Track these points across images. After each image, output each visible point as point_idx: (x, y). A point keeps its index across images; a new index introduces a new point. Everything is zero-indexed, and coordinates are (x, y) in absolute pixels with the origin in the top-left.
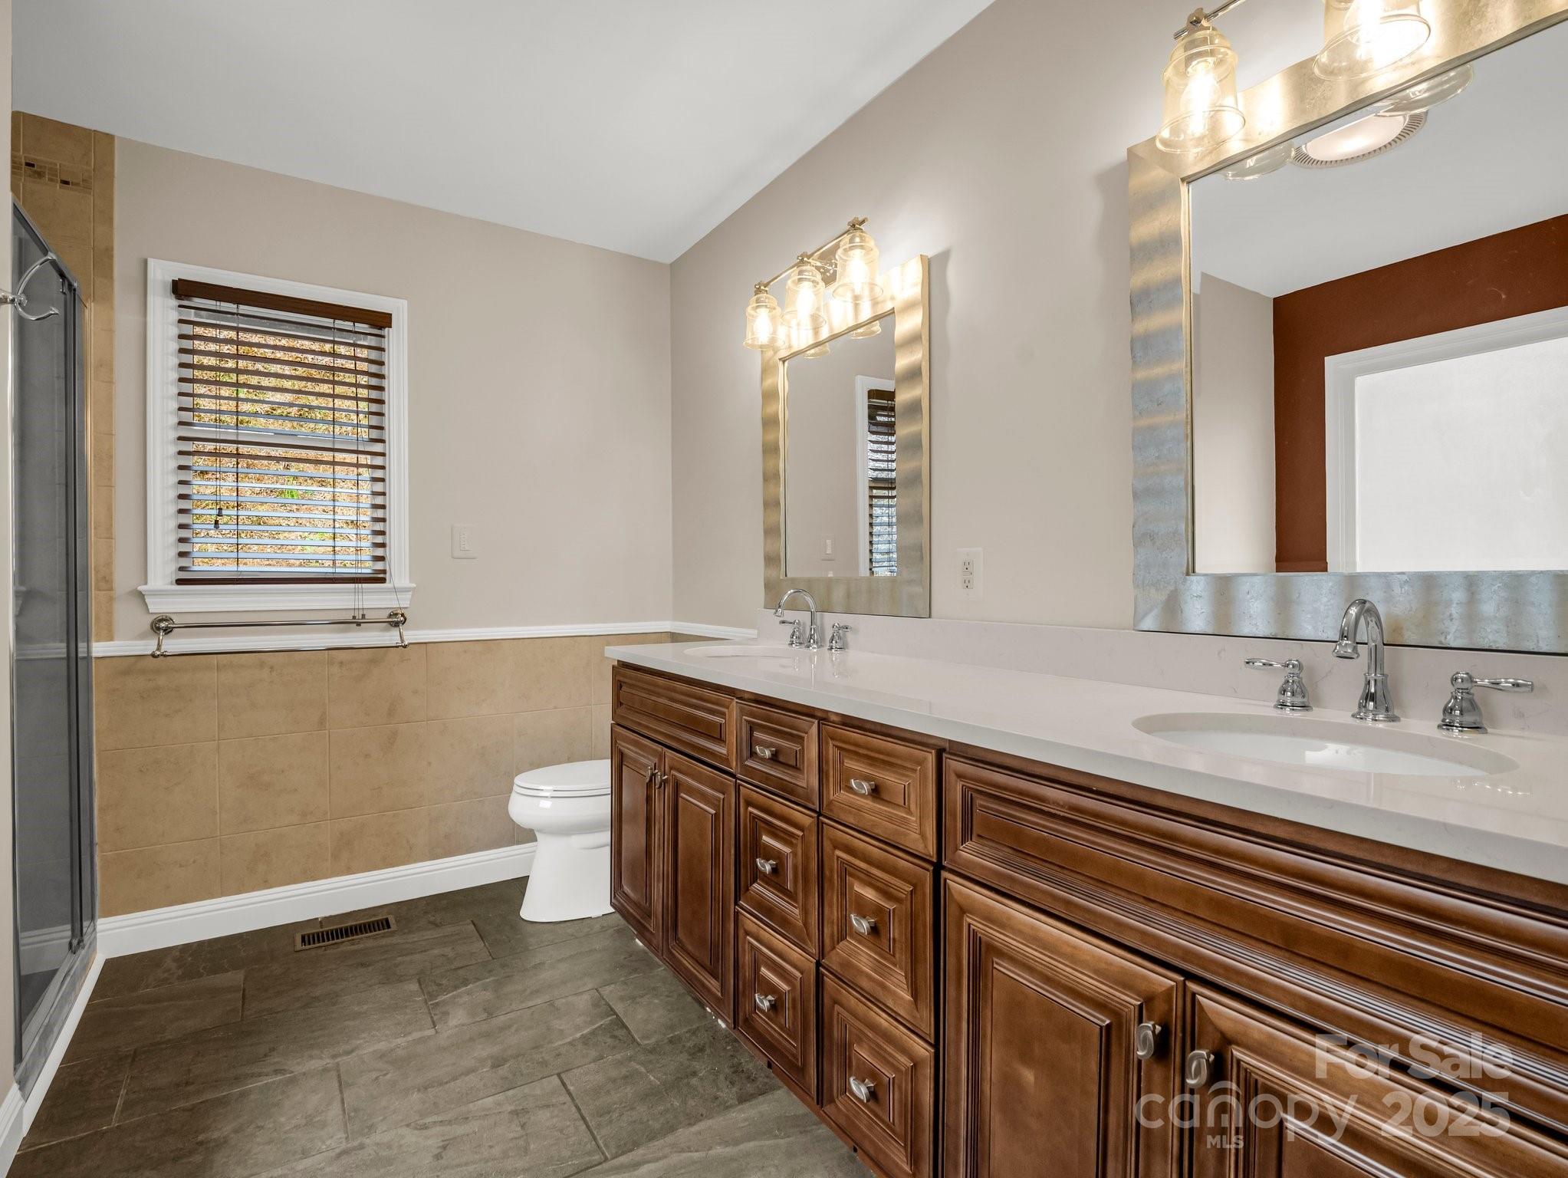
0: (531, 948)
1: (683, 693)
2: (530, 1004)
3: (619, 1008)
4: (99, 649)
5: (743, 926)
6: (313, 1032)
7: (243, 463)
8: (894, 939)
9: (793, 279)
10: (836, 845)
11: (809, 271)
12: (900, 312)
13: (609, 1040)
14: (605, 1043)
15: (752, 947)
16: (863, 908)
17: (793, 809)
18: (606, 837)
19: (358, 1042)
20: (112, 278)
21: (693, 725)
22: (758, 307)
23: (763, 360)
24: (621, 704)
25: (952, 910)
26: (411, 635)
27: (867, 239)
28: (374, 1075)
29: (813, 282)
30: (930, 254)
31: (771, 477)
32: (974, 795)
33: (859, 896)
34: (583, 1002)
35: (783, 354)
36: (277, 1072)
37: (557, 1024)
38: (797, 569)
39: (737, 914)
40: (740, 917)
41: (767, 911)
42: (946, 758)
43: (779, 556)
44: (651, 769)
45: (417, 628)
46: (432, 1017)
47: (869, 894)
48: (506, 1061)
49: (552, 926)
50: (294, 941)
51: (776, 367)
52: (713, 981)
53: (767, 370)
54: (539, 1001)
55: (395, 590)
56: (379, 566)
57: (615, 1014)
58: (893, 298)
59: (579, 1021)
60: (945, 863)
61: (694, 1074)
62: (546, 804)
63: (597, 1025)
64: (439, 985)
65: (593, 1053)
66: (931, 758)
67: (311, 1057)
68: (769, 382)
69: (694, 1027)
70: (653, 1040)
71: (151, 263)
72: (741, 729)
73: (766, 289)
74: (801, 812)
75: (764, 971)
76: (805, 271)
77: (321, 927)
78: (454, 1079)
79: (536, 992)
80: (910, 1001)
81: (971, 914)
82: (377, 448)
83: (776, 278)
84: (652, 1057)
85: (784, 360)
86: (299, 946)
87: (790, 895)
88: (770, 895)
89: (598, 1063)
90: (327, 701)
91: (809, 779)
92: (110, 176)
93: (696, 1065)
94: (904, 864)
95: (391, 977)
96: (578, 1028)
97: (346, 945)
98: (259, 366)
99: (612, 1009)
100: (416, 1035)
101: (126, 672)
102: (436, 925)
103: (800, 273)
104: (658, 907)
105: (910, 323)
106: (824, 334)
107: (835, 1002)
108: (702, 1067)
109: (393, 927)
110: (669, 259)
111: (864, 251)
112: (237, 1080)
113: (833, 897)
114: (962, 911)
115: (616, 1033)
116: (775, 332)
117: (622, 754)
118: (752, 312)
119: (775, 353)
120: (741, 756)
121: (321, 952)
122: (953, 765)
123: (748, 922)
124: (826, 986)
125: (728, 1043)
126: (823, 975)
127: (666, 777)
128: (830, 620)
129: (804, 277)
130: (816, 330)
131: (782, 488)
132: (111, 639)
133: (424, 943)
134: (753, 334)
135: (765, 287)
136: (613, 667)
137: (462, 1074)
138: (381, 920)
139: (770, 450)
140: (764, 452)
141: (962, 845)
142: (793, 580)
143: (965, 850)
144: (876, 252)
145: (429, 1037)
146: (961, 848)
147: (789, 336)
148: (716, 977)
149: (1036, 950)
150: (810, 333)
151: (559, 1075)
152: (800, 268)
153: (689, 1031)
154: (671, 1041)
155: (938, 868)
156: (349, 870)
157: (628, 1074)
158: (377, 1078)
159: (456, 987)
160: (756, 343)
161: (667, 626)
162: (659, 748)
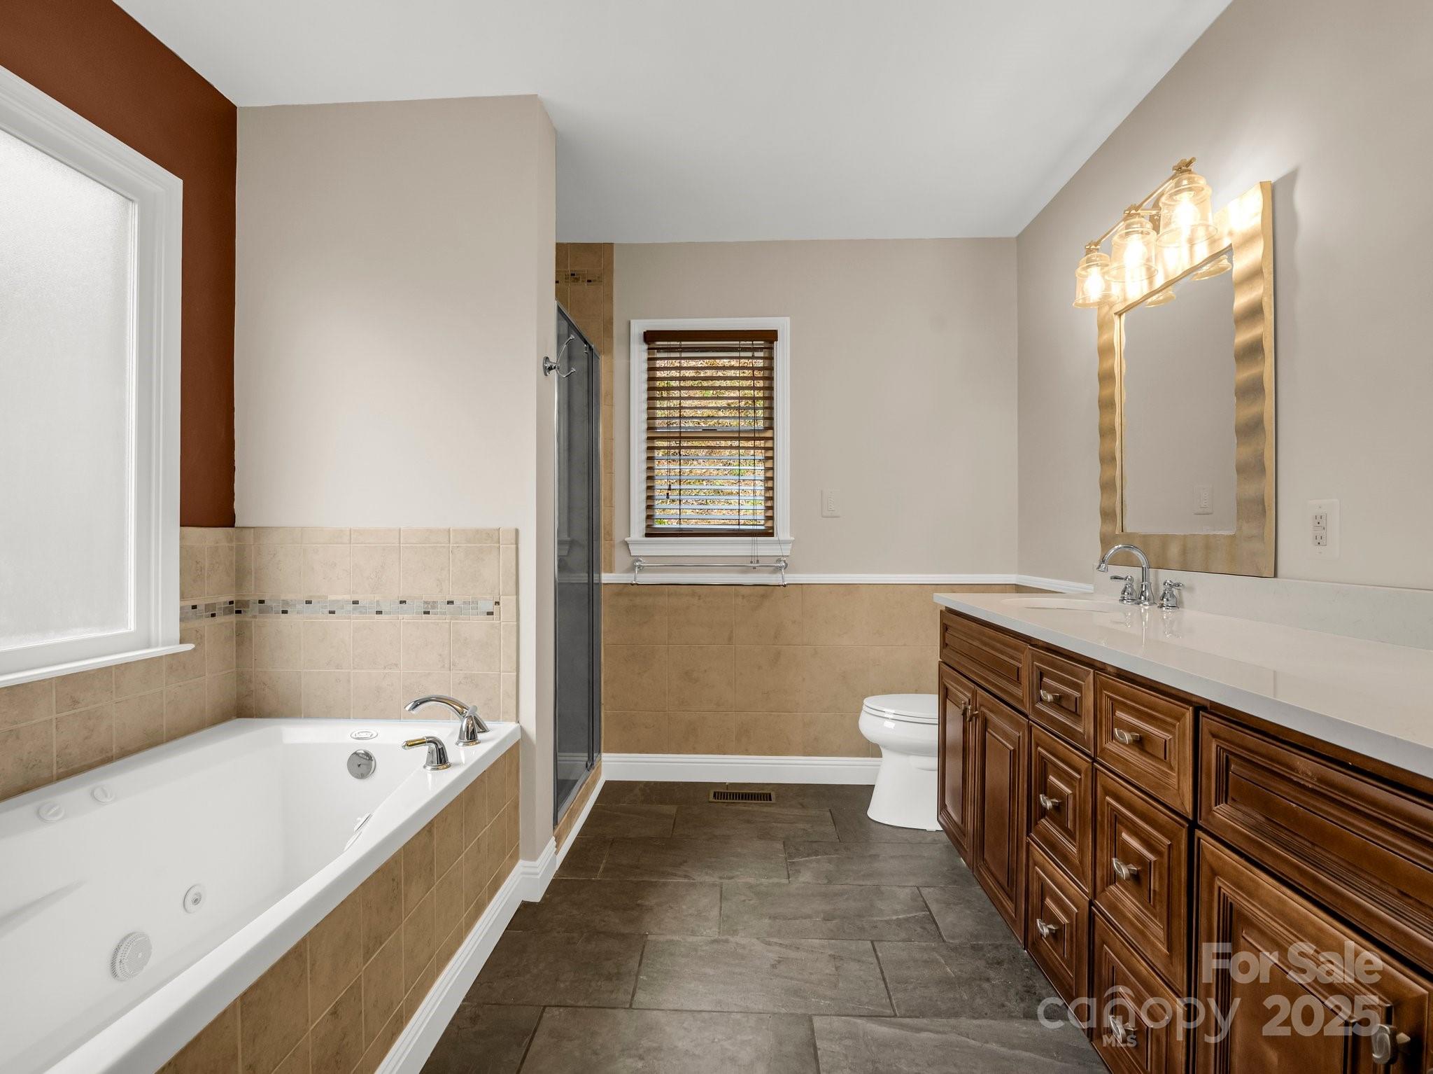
0: (871, 841)
1: (990, 638)
2: (861, 883)
3: (934, 908)
4: (606, 578)
5: (1032, 856)
6: (710, 857)
7: (683, 452)
8: (1154, 891)
9: (1120, 233)
10: (1107, 792)
11: (1137, 223)
12: (1238, 248)
13: (919, 930)
14: (915, 930)
15: (1040, 878)
16: (1127, 855)
17: (1073, 752)
18: (933, 762)
19: (737, 873)
20: (612, 337)
21: (998, 668)
22: (1089, 267)
23: (1099, 315)
24: (947, 645)
25: (1205, 870)
26: (790, 578)
27: (1196, 179)
28: (743, 898)
29: (1142, 233)
30: (1272, 178)
31: (1107, 432)
32: (1230, 756)
33: (1125, 843)
34: (904, 894)
35: (1119, 308)
36: (686, 877)
37: (880, 905)
38: (1134, 524)
39: (1028, 844)
40: (1030, 847)
41: (1053, 846)
42: (1203, 716)
43: (1114, 512)
44: (965, 704)
45: (795, 571)
46: (788, 871)
47: (1134, 843)
48: (834, 918)
49: (891, 829)
50: (709, 795)
51: (1112, 322)
52: (1009, 903)
53: (1104, 325)
54: (868, 883)
55: (779, 542)
56: (769, 524)
57: (930, 911)
58: (1231, 234)
59: (898, 907)
60: (1200, 822)
61: (988, 980)
62: (890, 725)
63: (911, 915)
64: (797, 850)
65: (903, 935)
66: (1189, 715)
67: (707, 874)
68: (1105, 337)
69: (998, 943)
70: (957, 941)
71: (633, 322)
72: (1032, 673)
73: (1098, 247)
74: (1079, 756)
75: (1048, 901)
76: (1133, 224)
77: (727, 789)
78: (795, 918)
79: (868, 876)
80: (1166, 954)
81: (1221, 877)
82: (768, 434)
83: (1108, 233)
84: (953, 954)
85: (1119, 314)
86: (711, 798)
87: (1071, 835)
88: (1055, 831)
89: (906, 943)
90: (734, 623)
91: (1085, 727)
92: (611, 272)
93: (992, 974)
94: (1163, 817)
95: (765, 835)
96: (896, 912)
97: (741, 806)
98: (720, 374)
99: (927, 907)
100: (776, 880)
101: (619, 594)
102: (803, 806)
103: (1128, 227)
104: (970, 827)
105: (1252, 257)
106: (1159, 281)
107: (1104, 942)
108: (997, 977)
109: (774, 801)
110: (1014, 232)
111: (1192, 193)
112: (664, 874)
113: (1104, 841)
114: (1214, 873)
115: (928, 926)
116: (1108, 287)
117: (947, 689)
118: (1083, 273)
119: (1111, 308)
120: (1033, 698)
121: (724, 806)
122: (1207, 723)
123: (1036, 853)
124: (1097, 927)
125: (1026, 966)
126: (1095, 914)
127: (977, 712)
128: (1166, 576)
129: (1130, 230)
130: (1151, 278)
131: (1118, 443)
132: (611, 572)
133: (792, 817)
134: (1083, 293)
135: (1096, 246)
136: (941, 611)
137: (802, 917)
138: (767, 794)
139: (1107, 405)
140: (1100, 407)
141: (1216, 805)
142: (1129, 535)
143: (1218, 811)
144: (1208, 191)
145: (784, 885)
146: (1215, 808)
147: (1123, 290)
148: (1011, 898)
149: (1282, 926)
150: (1146, 283)
151: (872, 942)
152: (1128, 222)
153: (992, 945)
154: (973, 947)
155: (1193, 826)
156: (747, 752)
157: (928, 960)
158: (744, 901)
159: (809, 855)
160: (1087, 302)
161: (1012, 579)
162: (972, 685)
